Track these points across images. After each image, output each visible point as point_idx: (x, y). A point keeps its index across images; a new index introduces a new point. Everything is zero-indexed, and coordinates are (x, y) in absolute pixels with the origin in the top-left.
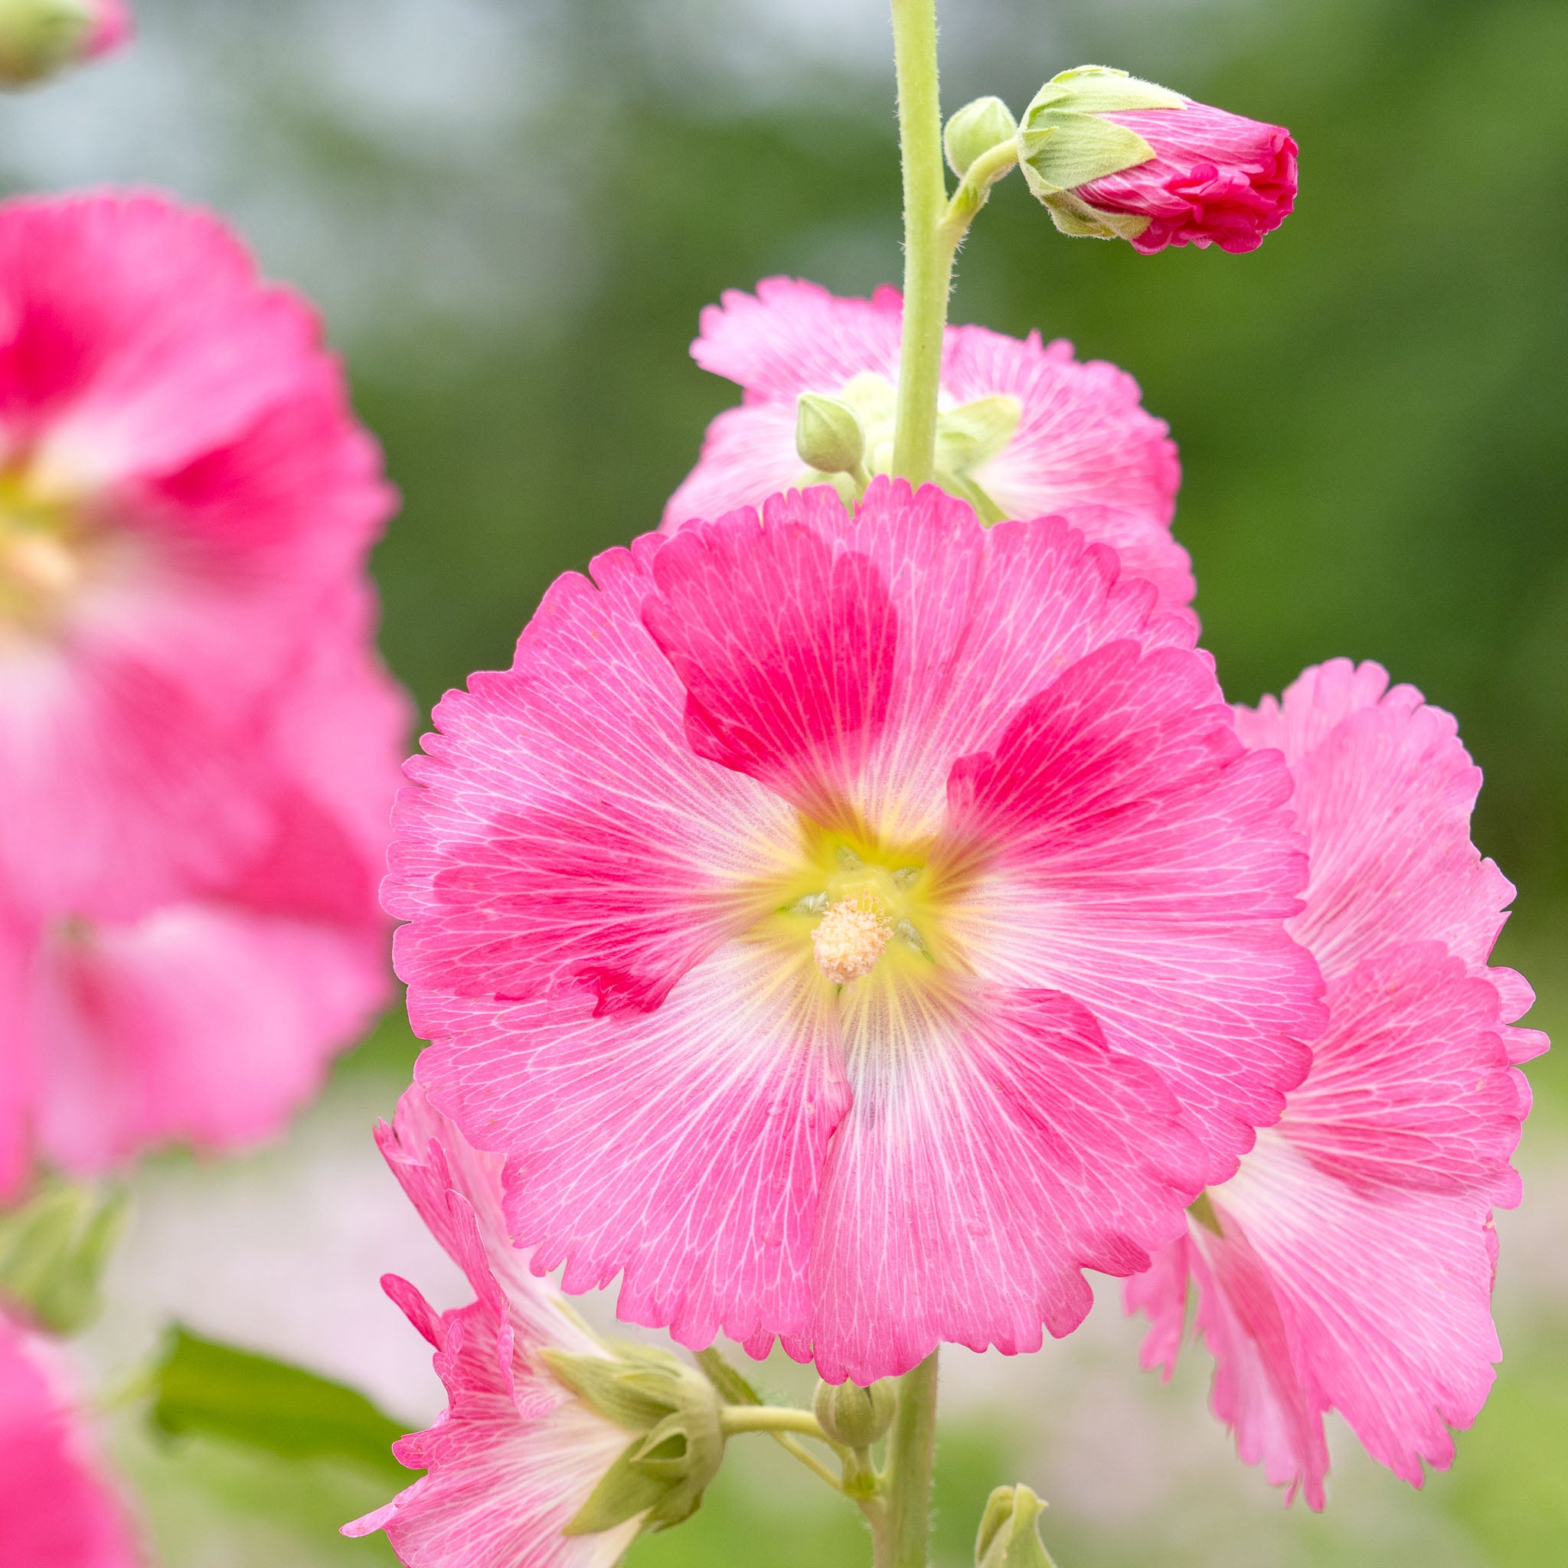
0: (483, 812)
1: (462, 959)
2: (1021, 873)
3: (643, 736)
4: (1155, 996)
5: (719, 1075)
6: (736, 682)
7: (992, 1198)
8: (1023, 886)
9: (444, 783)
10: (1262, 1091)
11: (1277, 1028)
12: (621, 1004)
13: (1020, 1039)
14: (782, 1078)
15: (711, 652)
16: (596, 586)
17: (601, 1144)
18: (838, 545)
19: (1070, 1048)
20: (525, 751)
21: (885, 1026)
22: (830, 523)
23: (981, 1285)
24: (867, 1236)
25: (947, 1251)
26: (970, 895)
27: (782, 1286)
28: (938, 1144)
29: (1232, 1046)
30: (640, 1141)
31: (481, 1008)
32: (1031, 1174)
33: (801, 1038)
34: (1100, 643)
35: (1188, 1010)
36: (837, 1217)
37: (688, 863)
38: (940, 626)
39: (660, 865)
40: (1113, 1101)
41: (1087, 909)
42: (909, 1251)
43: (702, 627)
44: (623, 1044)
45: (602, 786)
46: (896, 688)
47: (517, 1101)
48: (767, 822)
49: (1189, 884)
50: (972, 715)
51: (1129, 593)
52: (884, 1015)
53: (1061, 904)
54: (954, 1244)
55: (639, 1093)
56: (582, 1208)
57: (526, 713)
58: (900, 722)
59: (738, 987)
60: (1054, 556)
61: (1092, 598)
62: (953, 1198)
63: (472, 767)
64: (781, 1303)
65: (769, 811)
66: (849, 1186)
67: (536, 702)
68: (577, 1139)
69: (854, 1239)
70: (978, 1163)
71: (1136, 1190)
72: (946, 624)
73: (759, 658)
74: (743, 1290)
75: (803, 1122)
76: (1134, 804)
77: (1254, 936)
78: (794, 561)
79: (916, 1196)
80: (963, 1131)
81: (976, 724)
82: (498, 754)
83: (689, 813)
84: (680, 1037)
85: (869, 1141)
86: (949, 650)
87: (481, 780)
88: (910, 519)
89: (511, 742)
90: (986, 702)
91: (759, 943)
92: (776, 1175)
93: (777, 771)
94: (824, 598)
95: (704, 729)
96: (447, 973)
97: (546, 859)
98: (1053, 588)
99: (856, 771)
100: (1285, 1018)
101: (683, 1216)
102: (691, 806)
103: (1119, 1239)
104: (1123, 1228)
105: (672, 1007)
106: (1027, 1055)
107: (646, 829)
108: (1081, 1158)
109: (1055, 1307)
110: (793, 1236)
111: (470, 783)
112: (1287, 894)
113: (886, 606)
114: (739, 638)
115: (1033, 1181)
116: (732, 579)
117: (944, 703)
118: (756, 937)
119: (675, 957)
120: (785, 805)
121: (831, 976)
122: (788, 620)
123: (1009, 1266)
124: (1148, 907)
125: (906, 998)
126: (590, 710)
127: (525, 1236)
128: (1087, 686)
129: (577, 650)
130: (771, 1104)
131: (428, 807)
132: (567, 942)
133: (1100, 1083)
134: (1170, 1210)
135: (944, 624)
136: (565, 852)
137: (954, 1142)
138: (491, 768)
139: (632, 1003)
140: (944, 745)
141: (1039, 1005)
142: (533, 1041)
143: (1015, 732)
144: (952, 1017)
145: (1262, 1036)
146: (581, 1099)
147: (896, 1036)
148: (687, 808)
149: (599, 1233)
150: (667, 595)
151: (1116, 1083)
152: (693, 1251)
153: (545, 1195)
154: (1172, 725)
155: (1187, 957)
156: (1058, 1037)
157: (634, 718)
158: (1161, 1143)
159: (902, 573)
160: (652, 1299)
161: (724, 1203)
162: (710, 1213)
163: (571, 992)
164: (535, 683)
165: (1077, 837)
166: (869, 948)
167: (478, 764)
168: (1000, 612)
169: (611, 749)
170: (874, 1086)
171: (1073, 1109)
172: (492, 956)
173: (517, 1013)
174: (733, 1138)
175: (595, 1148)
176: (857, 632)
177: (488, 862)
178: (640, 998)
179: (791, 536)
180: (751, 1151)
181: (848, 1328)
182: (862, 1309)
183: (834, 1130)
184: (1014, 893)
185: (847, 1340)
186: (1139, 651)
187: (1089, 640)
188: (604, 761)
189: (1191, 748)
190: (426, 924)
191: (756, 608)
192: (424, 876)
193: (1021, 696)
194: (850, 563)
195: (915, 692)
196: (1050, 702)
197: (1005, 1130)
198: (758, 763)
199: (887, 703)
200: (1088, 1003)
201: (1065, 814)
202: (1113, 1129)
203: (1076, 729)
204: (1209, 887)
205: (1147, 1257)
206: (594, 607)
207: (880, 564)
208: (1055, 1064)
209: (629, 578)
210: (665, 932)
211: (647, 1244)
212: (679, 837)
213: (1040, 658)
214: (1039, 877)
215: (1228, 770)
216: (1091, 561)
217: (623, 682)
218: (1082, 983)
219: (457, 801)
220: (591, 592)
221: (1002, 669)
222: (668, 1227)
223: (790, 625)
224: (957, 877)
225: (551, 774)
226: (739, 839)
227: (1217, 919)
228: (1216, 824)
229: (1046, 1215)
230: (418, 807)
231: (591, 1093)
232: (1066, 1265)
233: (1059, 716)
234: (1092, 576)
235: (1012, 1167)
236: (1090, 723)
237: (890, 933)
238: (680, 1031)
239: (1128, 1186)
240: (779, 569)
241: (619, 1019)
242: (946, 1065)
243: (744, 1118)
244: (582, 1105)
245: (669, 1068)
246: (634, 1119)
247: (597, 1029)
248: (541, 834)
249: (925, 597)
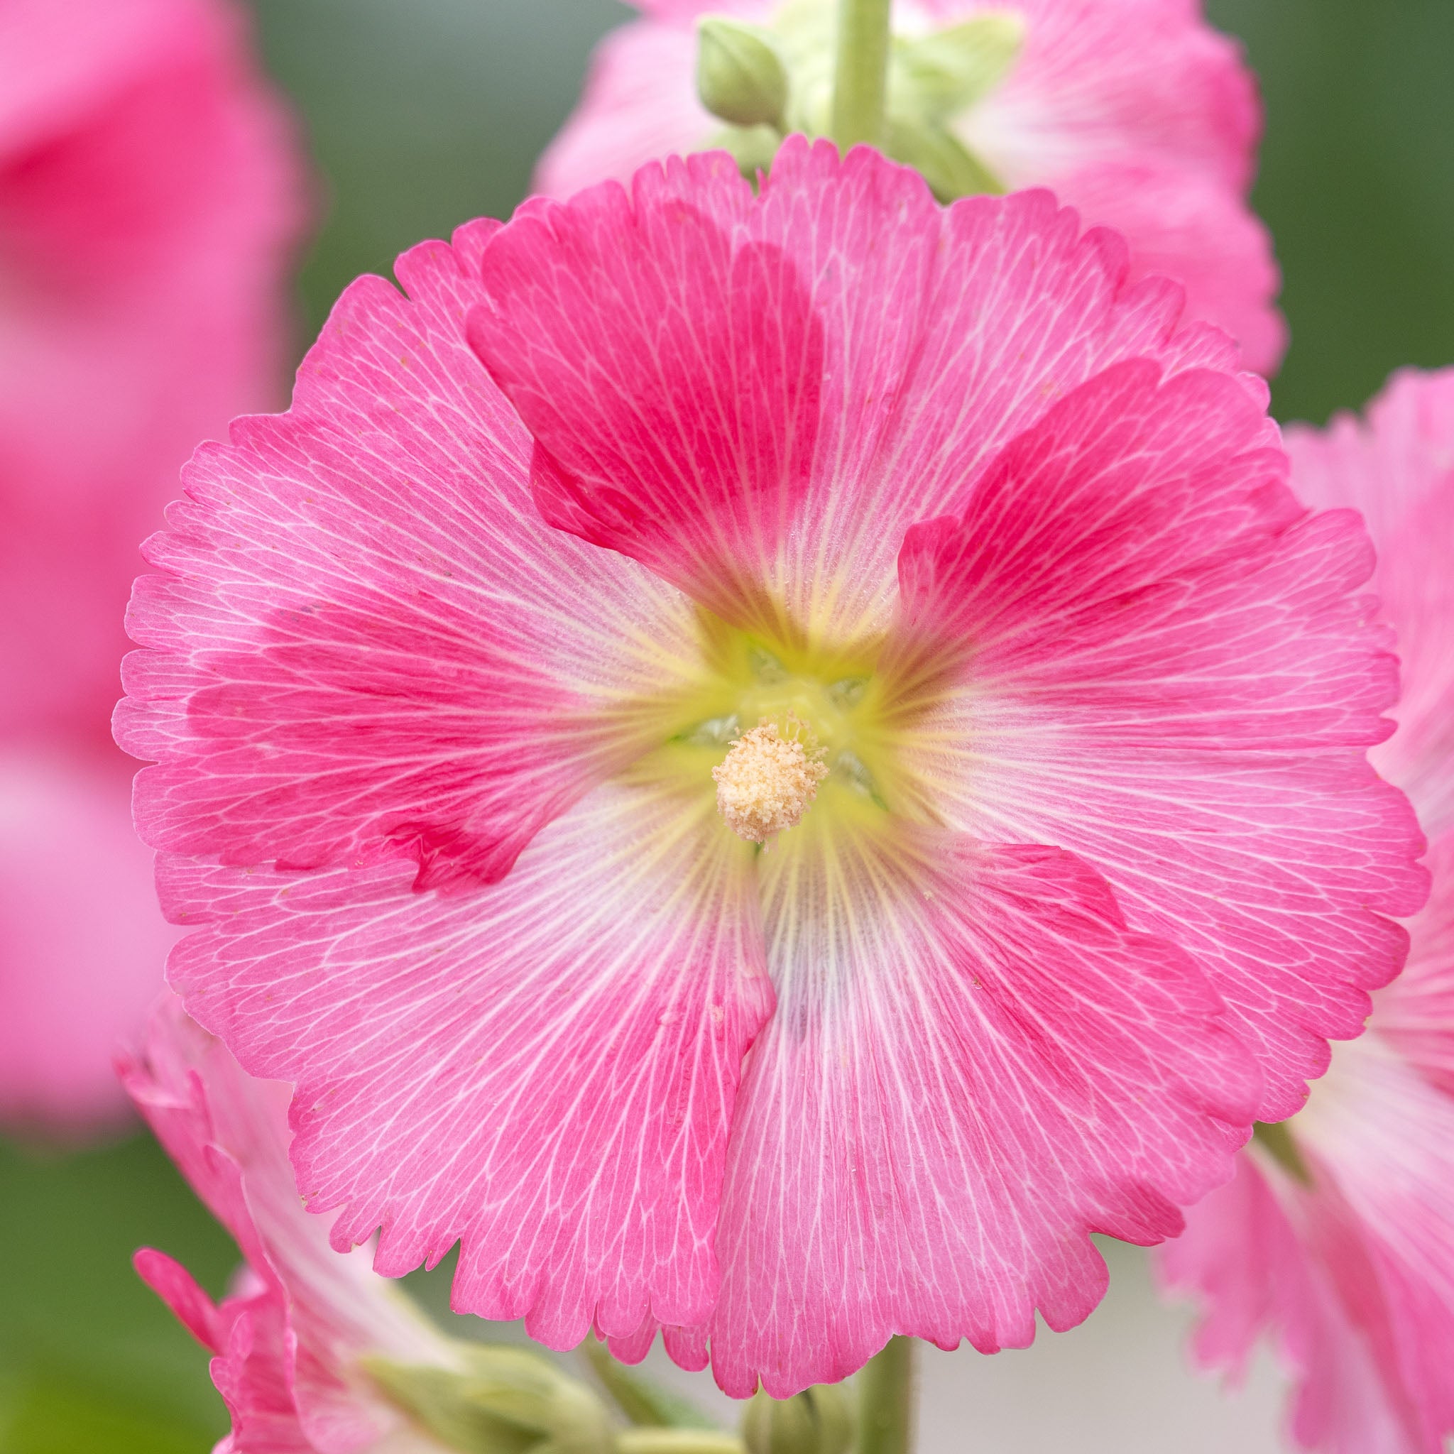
0: (255, 608)
1: (230, 814)
2: (1003, 683)
3: (475, 501)
4: (1188, 853)
5: (590, 971)
6: (600, 424)
7: (967, 1135)
8: (1007, 701)
9: (200, 570)
10: (1338, 988)
11: (1359, 900)
12: (452, 873)
13: (1005, 915)
14: (677, 972)
15: (565, 383)
16: (404, 293)
17: (426, 1068)
18: (739, 233)
19: (1072, 926)
20: (312, 524)
21: (821, 899)
22: (727, 203)
23: (951, 1255)
24: (793, 1189)
25: (905, 1208)
26: (935, 716)
27: (680, 1259)
28: (893, 1061)
29: (1297, 925)
30: (481, 1063)
31: (257, 881)
32: (1020, 1101)
33: (705, 917)
34: (1107, 364)
35: (1235, 874)
36: (753, 1163)
37: (542, 676)
38: (883, 342)
39: (502, 679)
40: (1131, 997)
41: (1092, 734)
42: (853, 1210)
43: (551, 348)
44: (456, 929)
45: (420, 570)
46: (825, 428)
47: (309, 1009)
48: (651, 618)
49: (1233, 697)
50: (930, 465)
51: (1142, 297)
52: (820, 884)
53: (1057, 726)
54: (914, 1199)
55: (478, 996)
56: (401, 1157)
57: (311, 470)
58: (830, 477)
59: (615, 847)
60: (1039, 244)
61: (1093, 302)
62: (913, 1135)
63: (237, 546)
64: (678, 1283)
65: (653, 602)
66: (771, 1121)
67: (324, 456)
68: (394, 1060)
69: (776, 1193)
70: (948, 1087)
71: (1163, 1122)
72: (890, 340)
73: (632, 391)
74: (626, 1267)
75: (707, 1033)
76: (1156, 587)
77: (1324, 770)
78: (678, 256)
79: (863, 1132)
80: (927, 1043)
81: (935, 479)
82: (273, 528)
83: (542, 607)
84: (535, 918)
85: (798, 1057)
86: (897, 375)
87: (251, 565)
88: (838, 196)
89: (292, 511)
90: (948, 446)
91: (645, 785)
92: (670, 1106)
93: (662, 547)
94: (720, 306)
95: (558, 489)
96: (208, 833)
97: (343, 673)
98: (1038, 289)
99: (772, 545)
100: (1367, 886)
101: (542, 1166)
102: (544, 596)
103: (1140, 1188)
104: (1144, 1174)
105: (523, 877)
106: (1013, 936)
107: (482, 629)
108: (1089, 1079)
109: (1054, 1285)
110: (693, 1190)
111: (235, 569)
112: (1370, 711)
113: (806, 315)
114: (603, 363)
115: (1023, 1112)
116: (592, 282)
117: (890, 450)
118: (640, 777)
119: (527, 806)
120: (676, 593)
121: (740, 830)
122: (672, 339)
123: (990, 1230)
124: (1176, 729)
125: (850, 860)
126: (400, 466)
127: (323, 1195)
128: (1087, 424)
129: (380, 384)
130: (663, 1009)
131: (177, 602)
132: (375, 787)
133: (1113, 972)
134: (1210, 1149)
135: (888, 340)
136: (369, 663)
137: (915, 1058)
138: (264, 548)
139: (468, 871)
140: (893, 506)
141: (1030, 866)
142: (330, 926)
143: (988, 491)
144: (912, 885)
145: (1337, 911)
146: (399, 1006)
147: (836, 913)
148: (539, 599)
149: (425, 1190)
150: (502, 304)
151: (1135, 973)
152: (556, 1213)
153: (350, 1139)
154: (1206, 476)
155: (1231, 800)
156: (1056, 910)
157: (462, 476)
158: (1197, 1056)
159: (828, 270)
160: (499, 1280)
161: (598, 1147)
162: (579, 1160)
163: (381, 857)
164: (322, 429)
165: (1078, 633)
166: (792, 791)
167: (246, 542)
168: (964, 323)
169: (431, 519)
170: (805, 983)
171: (1076, 1009)
172: (270, 808)
173: (308, 888)
174: (611, 1057)
175: (418, 1073)
176: (769, 353)
177: (263, 678)
178: (479, 864)
179: (674, 222)
180: (636, 1074)
181: (762, 1316)
182: (784, 1288)
183: (749, 1044)
184: (994, 712)
185: (761, 1334)
186: (1158, 375)
187: (1090, 361)
188: (420, 535)
189: (1232, 508)
190: (178, 765)
191: (626, 320)
192: (174, 698)
193: (996, 439)
194: (755, 257)
195: (851, 434)
196: (1037, 445)
197: (985, 1041)
198: (634, 537)
199: (812, 450)
200: (1098, 863)
201: (1061, 602)
202: (1131, 1036)
203: (1072, 484)
204: (1261, 702)
205: (1179, 1214)
206: (403, 323)
207: (797, 257)
208: (1052, 947)
209: (449, 282)
210: (512, 771)
211: (492, 1206)
212: (529, 640)
213: (1022, 385)
214: (1028, 689)
215: (1284, 539)
216: (1091, 252)
217: (446, 426)
218: (1090, 837)
219: (218, 594)
220: (398, 303)
221: (969, 402)
222: (522, 1182)
223: (674, 344)
224: (916, 690)
225: (348, 556)
226: (612, 641)
227: (1274, 746)
228: (1269, 613)
229: (1041, 1158)
230: (164, 604)
231: (412, 996)
232: (1068, 1227)
233: (1049, 466)
234: (1093, 272)
235: (994, 1092)
236: (1092, 476)
237: (824, 770)
238: (536, 909)
239: (1153, 1116)
240: (657, 266)
241: (448, 894)
242: (905, 953)
243: (626, 1028)
244: (401, 1013)
245: (521, 960)
246: (473, 1032)
247: (420, 908)
248: (335, 638)
249: (861, 303)
